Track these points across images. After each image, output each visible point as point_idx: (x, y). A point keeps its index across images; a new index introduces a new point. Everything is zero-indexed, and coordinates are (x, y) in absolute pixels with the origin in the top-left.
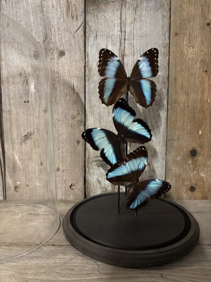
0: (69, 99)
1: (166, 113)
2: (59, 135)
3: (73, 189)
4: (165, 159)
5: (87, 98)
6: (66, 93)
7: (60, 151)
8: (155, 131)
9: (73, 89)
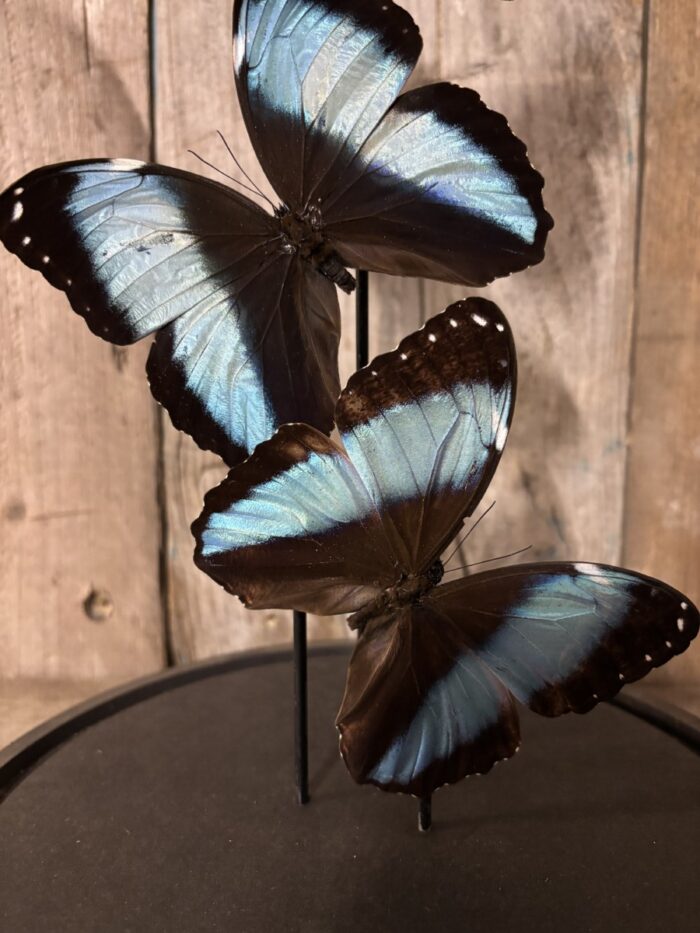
0: (60, 104)
1: (631, 172)
2: (13, 316)
3: (100, 619)
4: (624, 451)
5: (164, 93)
6: (45, 66)
7: (22, 406)
8: (565, 286)
9: (84, 41)
